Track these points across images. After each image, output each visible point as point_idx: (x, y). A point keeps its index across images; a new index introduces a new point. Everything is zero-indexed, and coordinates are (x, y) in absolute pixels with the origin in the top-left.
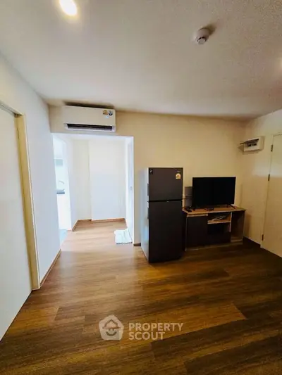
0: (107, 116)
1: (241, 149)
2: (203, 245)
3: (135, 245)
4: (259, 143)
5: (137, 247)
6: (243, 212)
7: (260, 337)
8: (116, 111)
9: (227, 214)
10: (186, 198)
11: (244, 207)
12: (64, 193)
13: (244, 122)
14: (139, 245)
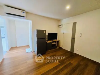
0: (23, 13)
1: (58, 27)
2: (51, 49)
3: (33, 52)
4: (62, 26)
5: (33, 53)
6: (59, 41)
7: (63, 66)
8: (26, 12)
9: (56, 41)
10: (47, 38)
11: (59, 40)
12: (5, 38)
13: (59, 21)
14: (34, 52)
